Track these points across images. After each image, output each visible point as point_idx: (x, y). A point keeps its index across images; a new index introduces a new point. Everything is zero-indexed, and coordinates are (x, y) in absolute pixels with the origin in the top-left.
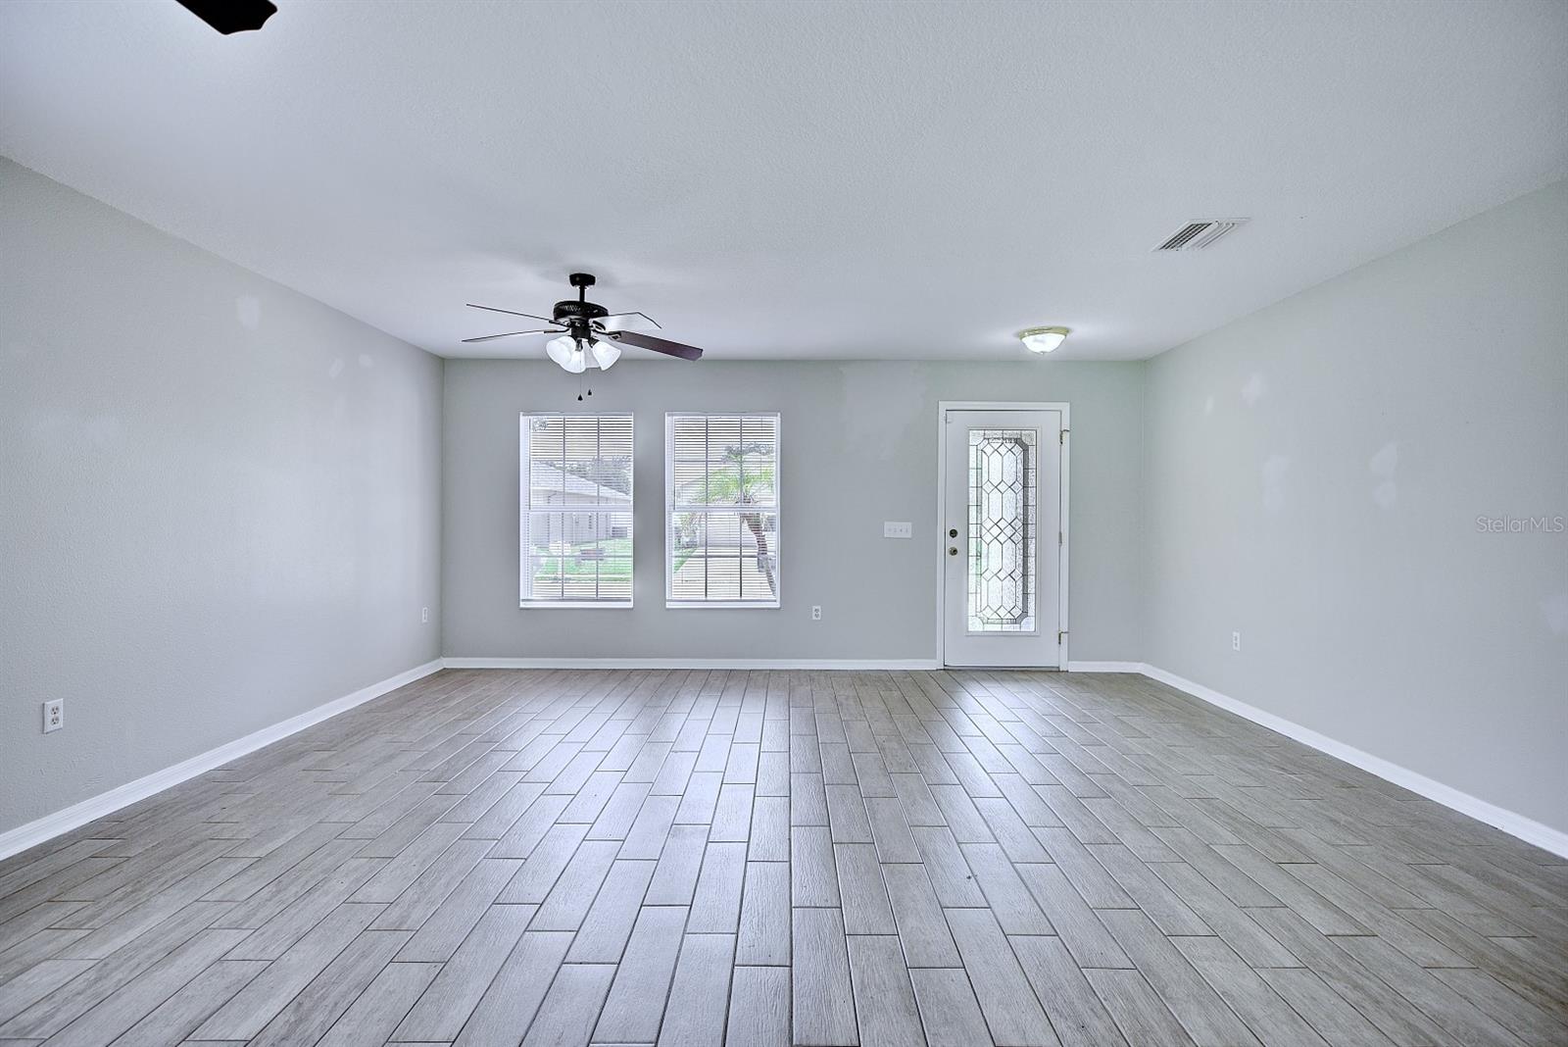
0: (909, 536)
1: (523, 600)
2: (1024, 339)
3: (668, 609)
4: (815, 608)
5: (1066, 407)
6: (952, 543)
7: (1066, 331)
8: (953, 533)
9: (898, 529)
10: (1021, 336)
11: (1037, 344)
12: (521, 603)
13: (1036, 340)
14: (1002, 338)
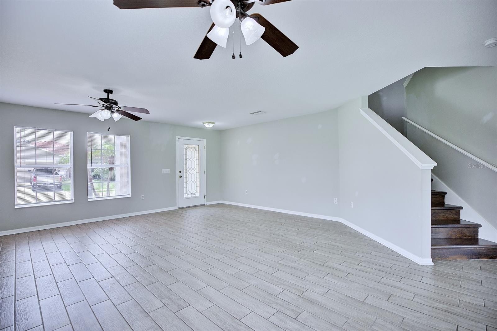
0: (169, 173)
1: (16, 205)
2: (204, 124)
3: (90, 201)
4: (142, 196)
5: (205, 140)
6: (180, 174)
7: (214, 123)
8: (180, 172)
9: (166, 171)
10: (204, 123)
11: (208, 126)
12: (15, 206)
13: (208, 125)
14: (199, 123)
